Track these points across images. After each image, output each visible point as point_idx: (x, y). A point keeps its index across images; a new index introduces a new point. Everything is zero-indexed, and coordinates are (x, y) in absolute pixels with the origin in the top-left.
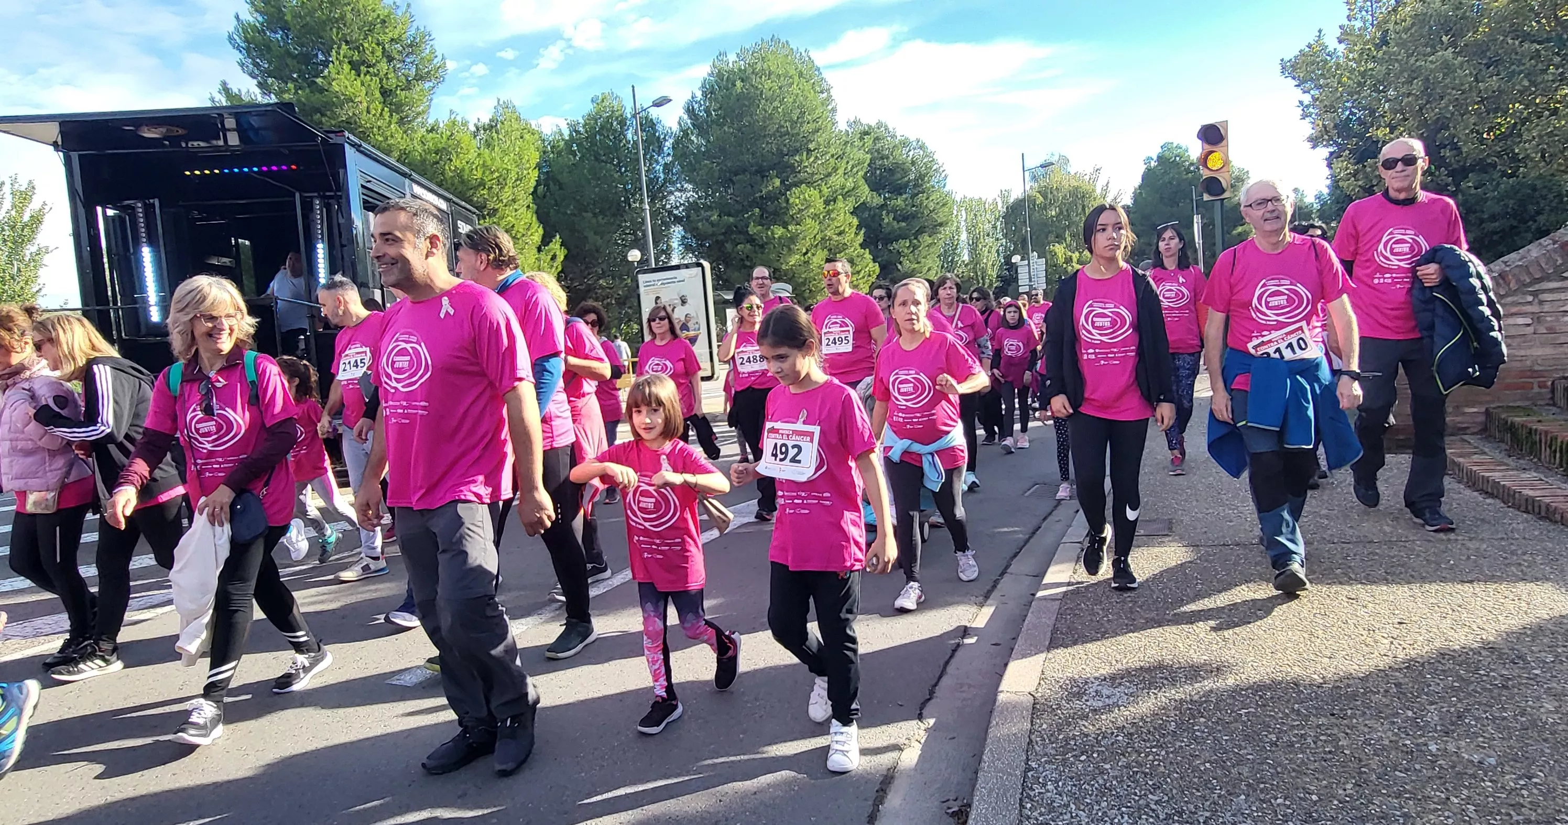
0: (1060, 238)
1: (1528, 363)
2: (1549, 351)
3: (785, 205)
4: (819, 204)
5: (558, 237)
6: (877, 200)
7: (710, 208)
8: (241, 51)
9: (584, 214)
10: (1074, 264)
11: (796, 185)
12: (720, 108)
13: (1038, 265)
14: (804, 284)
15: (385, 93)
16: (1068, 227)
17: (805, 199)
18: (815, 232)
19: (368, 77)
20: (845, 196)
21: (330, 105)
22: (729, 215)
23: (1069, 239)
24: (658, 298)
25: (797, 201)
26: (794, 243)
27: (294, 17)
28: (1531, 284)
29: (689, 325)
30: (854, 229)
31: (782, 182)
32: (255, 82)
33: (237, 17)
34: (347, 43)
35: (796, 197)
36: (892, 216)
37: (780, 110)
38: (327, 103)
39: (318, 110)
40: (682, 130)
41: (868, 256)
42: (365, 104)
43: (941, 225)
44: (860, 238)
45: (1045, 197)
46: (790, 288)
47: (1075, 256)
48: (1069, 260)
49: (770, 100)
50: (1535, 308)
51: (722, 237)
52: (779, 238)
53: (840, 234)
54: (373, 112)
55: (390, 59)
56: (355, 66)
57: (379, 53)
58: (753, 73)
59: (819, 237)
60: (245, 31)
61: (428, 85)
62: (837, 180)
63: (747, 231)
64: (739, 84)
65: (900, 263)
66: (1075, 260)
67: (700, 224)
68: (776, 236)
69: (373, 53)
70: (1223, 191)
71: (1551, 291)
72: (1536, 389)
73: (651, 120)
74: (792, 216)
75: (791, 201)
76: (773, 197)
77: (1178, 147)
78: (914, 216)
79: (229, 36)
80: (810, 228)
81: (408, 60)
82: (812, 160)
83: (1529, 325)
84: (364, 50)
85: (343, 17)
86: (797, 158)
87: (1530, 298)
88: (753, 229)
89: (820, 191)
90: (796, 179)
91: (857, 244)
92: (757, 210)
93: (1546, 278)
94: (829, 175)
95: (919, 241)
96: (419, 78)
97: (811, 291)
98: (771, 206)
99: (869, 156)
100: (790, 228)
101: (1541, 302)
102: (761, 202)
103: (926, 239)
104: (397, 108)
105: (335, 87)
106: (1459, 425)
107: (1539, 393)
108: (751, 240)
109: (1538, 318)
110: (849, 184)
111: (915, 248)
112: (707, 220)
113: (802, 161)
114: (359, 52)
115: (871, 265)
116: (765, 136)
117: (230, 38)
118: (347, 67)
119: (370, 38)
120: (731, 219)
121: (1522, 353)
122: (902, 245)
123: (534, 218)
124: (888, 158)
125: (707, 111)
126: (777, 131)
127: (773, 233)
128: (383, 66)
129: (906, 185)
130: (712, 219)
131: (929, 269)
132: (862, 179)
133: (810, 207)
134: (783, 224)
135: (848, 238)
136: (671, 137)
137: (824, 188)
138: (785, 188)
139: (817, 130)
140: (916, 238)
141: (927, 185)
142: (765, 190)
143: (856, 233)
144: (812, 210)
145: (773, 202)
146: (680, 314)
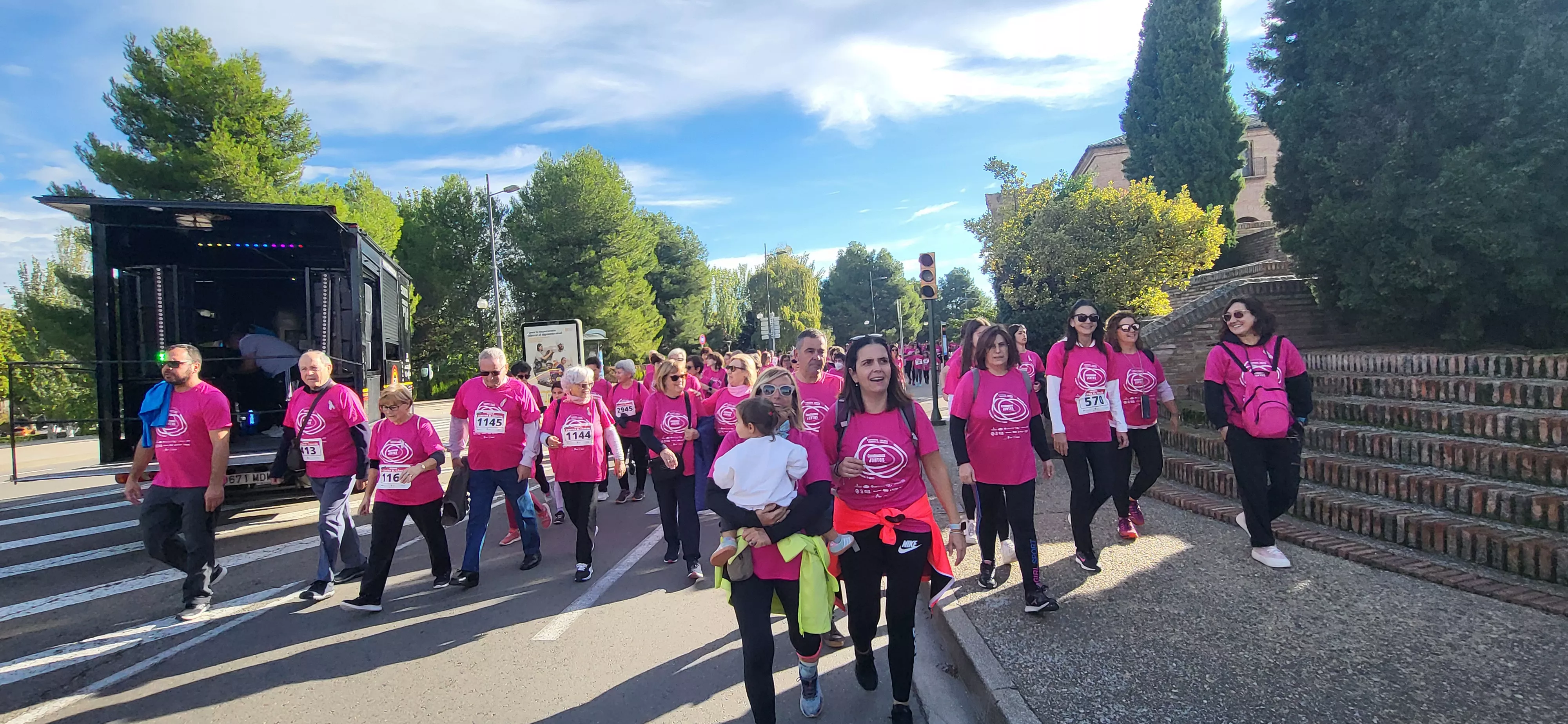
0: (786, 302)
3: (597, 270)
4: (625, 271)
6: (660, 269)
7: (539, 270)
8: (115, 110)
11: (609, 255)
12: (549, 195)
13: (775, 320)
14: (613, 330)
15: (261, 159)
16: (791, 295)
17: (615, 267)
18: (622, 291)
19: (247, 145)
20: (643, 265)
21: (207, 165)
22: (555, 275)
23: (793, 303)
24: (539, 345)
25: (609, 268)
26: (606, 299)
27: (175, 87)
30: (649, 291)
31: (597, 253)
32: (128, 137)
33: (112, 81)
34: (228, 115)
35: (607, 265)
36: (669, 281)
37: (596, 200)
38: (205, 163)
39: (194, 168)
40: (514, 208)
41: (655, 310)
42: (244, 167)
43: (703, 288)
44: (653, 297)
45: (777, 274)
46: (604, 333)
47: (797, 315)
48: (793, 318)
49: (590, 192)
51: (548, 292)
52: (595, 295)
53: (638, 294)
54: (251, 174)
55: (268, 131)
56: (237, 135)
57: (259, 126)
58: (576, 171)
59: (624, 296)
60: (121, 94)
61: (300, 155)
62: (636, 254)
63: (569, 289)
64: (565, 178)
65: (675, 315)
66: (797, 317)
67: (531, 281)
68: (592, 293)
69: (253, 126)
70: (933, 294)
74: (604, 279)
75: (604, 268)
76: (591, 263)
77: (860, 245)
78: (684, 281)
79: (104, 96)
80: (619, 289)
81: (283, 134)
82: (619, 238)
84: (244, 122)
85: (225, 94)
86: (608, 236)
88: (574, 287)
89: (625, 262)
90: (605, 252)
91: (650, 302)
92: (577, 273)
94: (631, 250)
95: (688, 299)
96: (294, 149)
97: (618, 335)
98: (587, 271)
99: (657, 237)
100: (603, 288)
102: (580, 267)
103: (692, 298)
104: (273, 172)
105: (215, 151)
108: (572, 295)
110: (645, 257)
111: (685, 304)
112: (536, 278)
113: (612, 239)
114: (239, 123)
115: (658, 316)
116: (584, 219)
117: (106, 99)
118: (227, 135)
119: (251, 114)
120: (556, 279)
122: (676, 302)
124: (666, 238)
125: (537, 196)
126: (593, 215)
127: (589, 291)
128: (262, 137)
129: (678, 259)
130: (541, 277)
131: (695, 320)
132: (653, 254)
133: (618, 273)
134: (597, 284)
135: (643, 297)
136: (507, 212)
137: (628, 260)
138: (600, 258)
139: (624, 217)
140: (686, 297)
141: (694, 259)
142: (583, 258)
143: (651, 293)
144: (620, 276)
145: (589, 268)
146: (557, 357)
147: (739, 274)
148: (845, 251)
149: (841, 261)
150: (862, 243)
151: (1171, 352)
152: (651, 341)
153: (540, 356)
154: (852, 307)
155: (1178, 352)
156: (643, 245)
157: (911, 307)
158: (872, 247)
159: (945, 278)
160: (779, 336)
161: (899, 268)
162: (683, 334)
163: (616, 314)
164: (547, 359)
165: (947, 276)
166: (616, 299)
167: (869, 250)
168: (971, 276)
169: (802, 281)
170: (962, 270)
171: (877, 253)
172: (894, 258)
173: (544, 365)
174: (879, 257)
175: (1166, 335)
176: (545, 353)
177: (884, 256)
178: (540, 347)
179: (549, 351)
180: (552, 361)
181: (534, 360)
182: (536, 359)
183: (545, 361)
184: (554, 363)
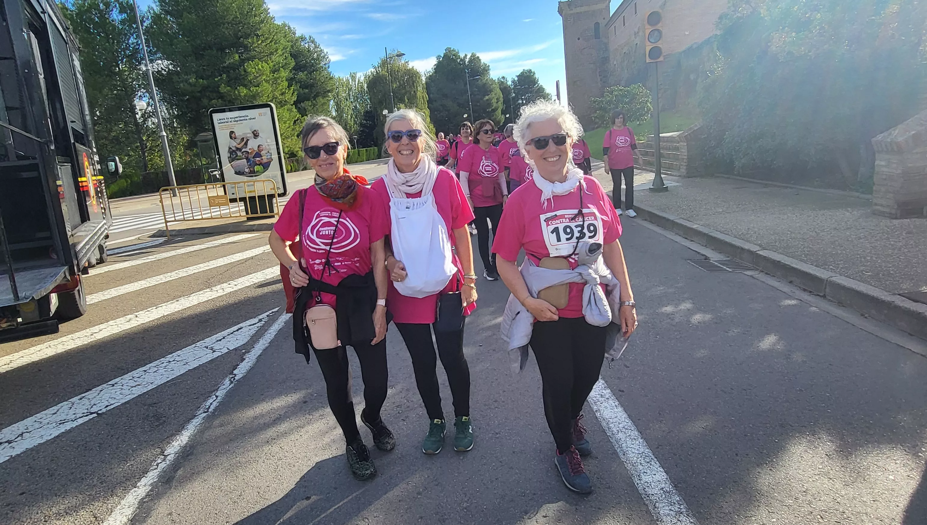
3: (243, 73)
4: (268, 72)
11: (252, 58)
16: (406, 93)
17: (259, 69)
18: (269, 92)
20: (282, 68)
22: (203, 79)
24: (232, 132)
25: (254, 70)
26: (256, 100)
29: (262, 153)
30: (291, 91)
31: (240, 57)
35: (251, 67)
36: (299, 85)
37: (234, 5)
40: (154, 15)
41: (295, 110)
43: (329, 91)
44: (295, 98)
45: (391, 75)
52: (245, 96)
53: (283, 94)
59: (271, 96)
62: (276, 58)
63: (219, 92)
67: (182, 85)
68: (242, 94)
70: (660, 56)
74: (250, 81)
75: (249, 70)
76: (234, 67)
77: (454, 50)
78: (312, 85)
80: (266, 89)
82: (260, 42)
86: (249, 40)
88: (224, 89)
89: (268, 64)
90: (248, 55)
92: (224, 76)
94: (272, 53)
95: (316, 102)
98: (234, 75)
99: (289, 44)
100: (251, 89)
102: (226, 70)
103: (320, 100)
108: (222, 97)
111: (314, 105)
112: (186, 81)
113: (253, 43)
115: (298, 115)
116: (224, 24)
120: (205, 82)
122: (307, 104)
126: (233, 20)
127: (239, 92)
129: (306, 65)
130: (191, 81)
132: (289, 58)
133: (263, 74)
134: (245, 86)
135: (288, 97)
136: (148, 19)
137: (270, 62)
138: (242, 62)
139: (262, 22)
140: (314, 100)
141: (318, 66)
142: (228, 62)
143: (292, 94)
144: (264, 77)
145: (234, 71)
146: (253, 145)
147: (350, 81)
148: (442, 56)
149: (439, 67)
150: (456, 49)
153: (234, 144)
156: (280, 49)
157: (497, 102)
159: (516, 79)
161: (486, 70)
164: (242, 147)
165: (518, 76)
167: (462, 55)
168: (537, 76)
169: (413, 82)
170: (530, 71)
171: (468, 57)
172: (482, 61)
173: (239, 154)
174: (471, 61)
176: (238, 141)
177: (475, 59)
178: (233, 135)
179: (243, 138)
180: (247, 150)
181: (227, 149)
182: (230, 148)
183: (240, 150)
184: (250, 151)
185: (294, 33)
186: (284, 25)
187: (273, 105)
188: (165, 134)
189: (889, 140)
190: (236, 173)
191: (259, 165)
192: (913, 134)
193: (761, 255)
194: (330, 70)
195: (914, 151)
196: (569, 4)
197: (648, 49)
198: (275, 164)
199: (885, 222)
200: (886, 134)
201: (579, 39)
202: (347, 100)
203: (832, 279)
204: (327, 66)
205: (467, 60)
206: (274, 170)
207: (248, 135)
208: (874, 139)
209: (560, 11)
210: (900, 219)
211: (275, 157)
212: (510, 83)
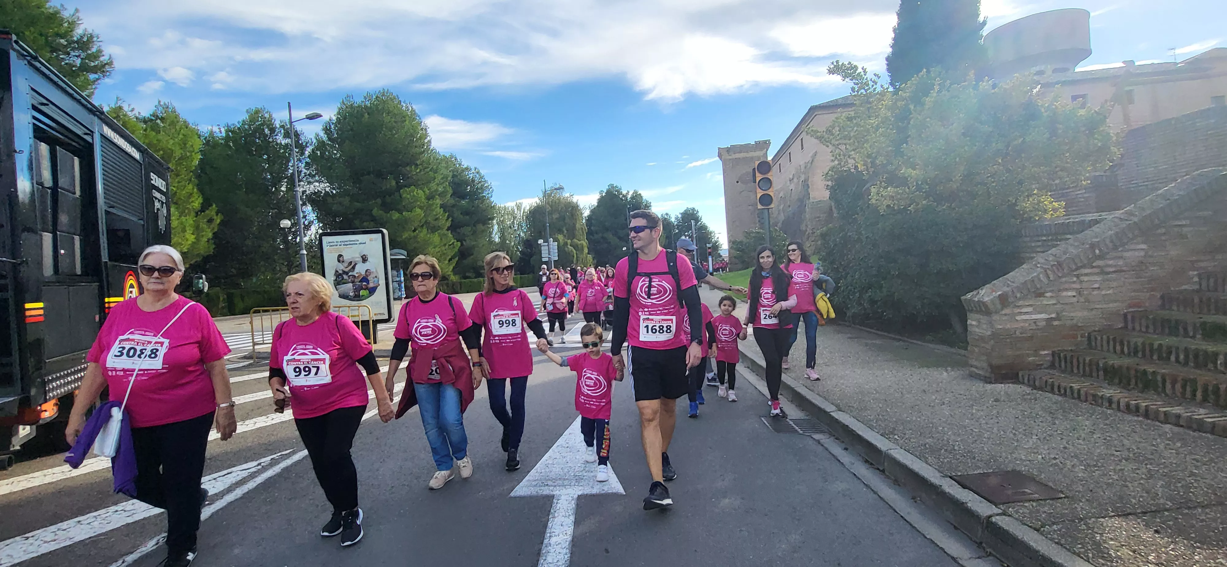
0: (560, 231)
1: (1075, 322)
2: (1085, 313)
3: (399, 197)
4: (423, 199)
5: (214, 206)
6: (452, 201)
7: (342, 197)
9: (237, 192)
10: (569, 246)
11: (408, 185)
12: (352, 130)
13: (554, 245)
16: (565, 224)
17: (414, 196)
18: (421, 217)
20: (439, 196)
22: (358, 202)
24: (340, 256)
25: (409, 196)
28: (1077, 269)
29: (369, 278)
30: (446, 218)
31: (397, 183)
35: (406, 193)
36: (461, 212)
37: (396, 137)
40: (319, 142)
41: (450, 235)
44: (449, 224)
45: (551, 207)
46: (405, 253)
47: (569, 241)
48: (566, 244)
49: (390, 129)
50: (1077, 286)
51: (351, 216)
53: (436, 219)
58: (376, 110)
59: (423, 221)
61: (93, 76)
62: (433, 186)
63: (372, 215)
64: (366, 116)
65: (467, 240)
66: (569, 244)
68: (394, 218)
71: (1086, 275)
72: (1079, 339)
73: (296, 131)
74: (404, 206)
75: (404, 196)
76: (392, 192)
77: (617, 187)
78: (473, 213)
80: (418, 215)
81: (74, 53)
82: (418, 171)
83: (1074, 296)
86: (408, 168)
87: (1075, 279)
88: (376, 212)
89: (424, 191)
90: (405, 182)
91: (446, 227)
92: (379, 200)
93: (1084, 266)
94: (429, 182)
95: (476, 228)
98: (388, 199)
99: (451, 174)
100: (404, 213)
101: (1081, 282)
102: (381, 195)
103: (480, 227)
106: (1038, 363)
107: (1081, 341)
109: (1080, 292)
110: (440, 189)
111: (475, 232)
112: (341, 204)
113: (411, 171)
115: (453, 241)
116: (384, 153)
120: (360, 205)
121: (1072, 314)
122: (467, 230)
123: (195, 190)
125: (340, 131)
126: (393, 149)
127: (391, 216)
129: (468, 194)
130: (345, 203)
131: (483, 245)
132: (448, 187)
133: (417, 201)
134: (398, 210)
135: (440, 223)
136: (311, 145)
137: (426, 189)
138: (399, 187)
139: (423, 152)
140: (474, 226)
141: (481, 195)
142: (384, 187)
143: (447, 220)
144: (419, 203)
145: (390, 196)
146: (360, 269)
147: (516, 210)
148: (605, 191)
149: (601, 201)
150: (619, 185)
151: (1142, 253)
152: (447, 262)
153: (341, 267)
154: (610, 236)
155: (1150, 253)
156: (439, 177)
158: (627, 190)
159: (680, 216)
160: (556, 258)
162: (472, 257)
163: (415, 237)
164: (350, 271)
165: (681, 214)
166: (416, 224)
167: (624, 192)
168: (700, 214)
169: (573, 215)
170: (693, 209)
171: (631, 193)
172: (644, 198)
173: (345, 277)
174: (632, 198)
175: (1136, 232)
176: (346, 264)
177: (637, 197)
178: (341, 259)
179: (351, 262)
180: (354, 273)
181: (334, 272)
182: (337, 271)
183: (347, 273)
184: (357, 275)
185: (460, 165)
186: (452, 156)
187: (385, 231)
188: (305, 252)
189: (976, 299)
190: (340, 296)
191: (365, 289)
192: (999, 295)
193: (833, 417)
194: (492, 199)
195: (1003, 312)
196: (728, 150)
197: (759, 196)
198: (381, 291)
199: (979, 387)
200: (975, 293)
201: (737, 182)
202: (511, 228)
203: (889, 451)
204: (490, 195)
205: (629, 196)
206: (380, 295)
207: (357, 259)
208: (962, 298)
209: (720, 156)
210: (995, 383)
211: (382, 282)
212: (673, 220)
